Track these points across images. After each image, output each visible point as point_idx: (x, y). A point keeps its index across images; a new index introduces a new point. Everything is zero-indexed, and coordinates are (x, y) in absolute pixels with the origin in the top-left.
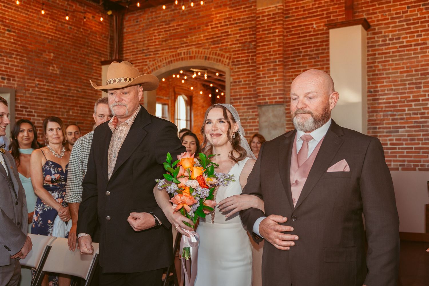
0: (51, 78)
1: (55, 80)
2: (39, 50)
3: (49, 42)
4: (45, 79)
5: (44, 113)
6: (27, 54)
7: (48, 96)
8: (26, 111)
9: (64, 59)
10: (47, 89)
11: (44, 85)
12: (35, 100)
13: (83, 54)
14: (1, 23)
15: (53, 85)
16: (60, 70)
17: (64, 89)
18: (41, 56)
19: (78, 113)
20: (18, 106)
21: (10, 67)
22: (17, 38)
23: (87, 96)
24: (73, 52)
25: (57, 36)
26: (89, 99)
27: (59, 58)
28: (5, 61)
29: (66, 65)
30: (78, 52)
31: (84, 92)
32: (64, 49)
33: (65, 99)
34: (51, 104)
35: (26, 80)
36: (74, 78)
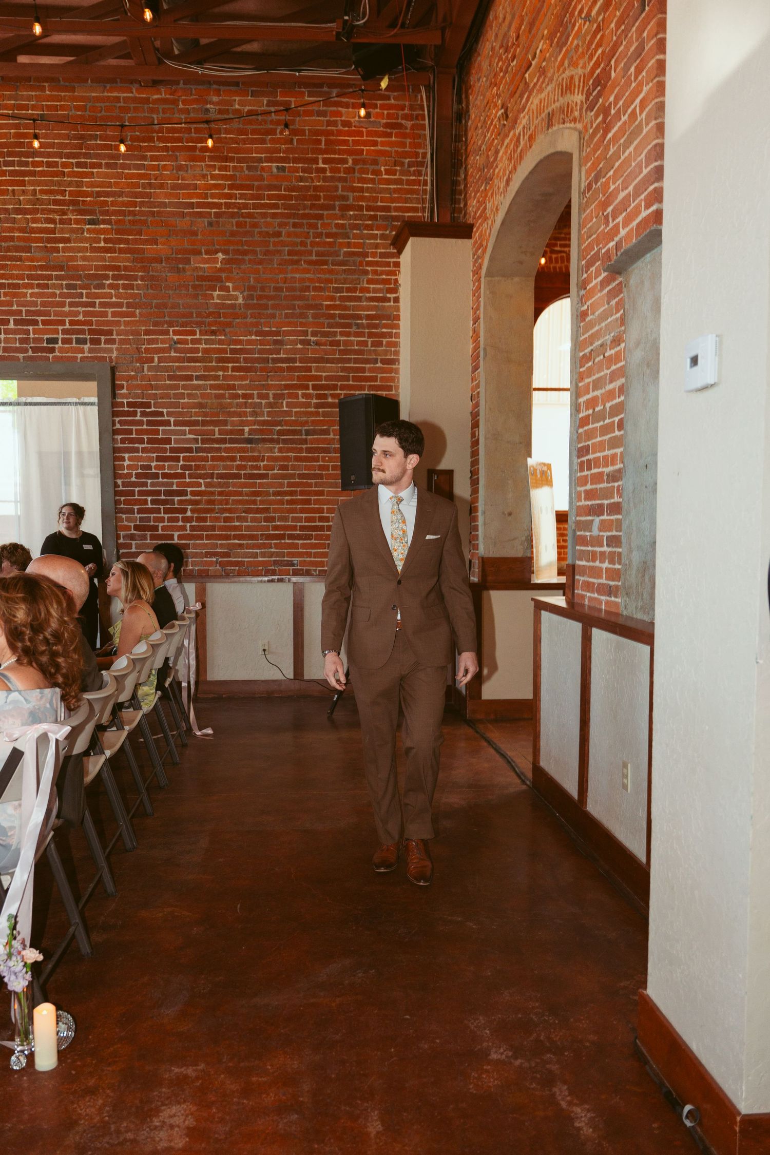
0: (219, 321)
1: (229, 325)
2: (179, 252)
3: (210, 224)
4: (200, 324)
5: (197, 414)
6: (143, 269)
7: (206, 369)
8: (144, 414)
9: (260, 262)
10: (206, 351)
11: (194, 341)
12: (168, 382)
13: (328, 235)
14: (71, 208)
15: (223, 337)
16: (246, 293)
17: (261, 343)
18: (187, 267)
19: (308, 405)
20: (122, 404)
21: (97, 309)
22: (116, 234)
23: (342, 352)
24: (289, 235)
25: (234, 203)
26: (349, 361)
27: (244, 260)
28: (84, 299)
29: (264, 276)
30: (308, 233)
31: (332, 343)
32: (260, 233)
33: (262, 369)
34: (219, 387)
35: (143, 337)
36: (294, 308)
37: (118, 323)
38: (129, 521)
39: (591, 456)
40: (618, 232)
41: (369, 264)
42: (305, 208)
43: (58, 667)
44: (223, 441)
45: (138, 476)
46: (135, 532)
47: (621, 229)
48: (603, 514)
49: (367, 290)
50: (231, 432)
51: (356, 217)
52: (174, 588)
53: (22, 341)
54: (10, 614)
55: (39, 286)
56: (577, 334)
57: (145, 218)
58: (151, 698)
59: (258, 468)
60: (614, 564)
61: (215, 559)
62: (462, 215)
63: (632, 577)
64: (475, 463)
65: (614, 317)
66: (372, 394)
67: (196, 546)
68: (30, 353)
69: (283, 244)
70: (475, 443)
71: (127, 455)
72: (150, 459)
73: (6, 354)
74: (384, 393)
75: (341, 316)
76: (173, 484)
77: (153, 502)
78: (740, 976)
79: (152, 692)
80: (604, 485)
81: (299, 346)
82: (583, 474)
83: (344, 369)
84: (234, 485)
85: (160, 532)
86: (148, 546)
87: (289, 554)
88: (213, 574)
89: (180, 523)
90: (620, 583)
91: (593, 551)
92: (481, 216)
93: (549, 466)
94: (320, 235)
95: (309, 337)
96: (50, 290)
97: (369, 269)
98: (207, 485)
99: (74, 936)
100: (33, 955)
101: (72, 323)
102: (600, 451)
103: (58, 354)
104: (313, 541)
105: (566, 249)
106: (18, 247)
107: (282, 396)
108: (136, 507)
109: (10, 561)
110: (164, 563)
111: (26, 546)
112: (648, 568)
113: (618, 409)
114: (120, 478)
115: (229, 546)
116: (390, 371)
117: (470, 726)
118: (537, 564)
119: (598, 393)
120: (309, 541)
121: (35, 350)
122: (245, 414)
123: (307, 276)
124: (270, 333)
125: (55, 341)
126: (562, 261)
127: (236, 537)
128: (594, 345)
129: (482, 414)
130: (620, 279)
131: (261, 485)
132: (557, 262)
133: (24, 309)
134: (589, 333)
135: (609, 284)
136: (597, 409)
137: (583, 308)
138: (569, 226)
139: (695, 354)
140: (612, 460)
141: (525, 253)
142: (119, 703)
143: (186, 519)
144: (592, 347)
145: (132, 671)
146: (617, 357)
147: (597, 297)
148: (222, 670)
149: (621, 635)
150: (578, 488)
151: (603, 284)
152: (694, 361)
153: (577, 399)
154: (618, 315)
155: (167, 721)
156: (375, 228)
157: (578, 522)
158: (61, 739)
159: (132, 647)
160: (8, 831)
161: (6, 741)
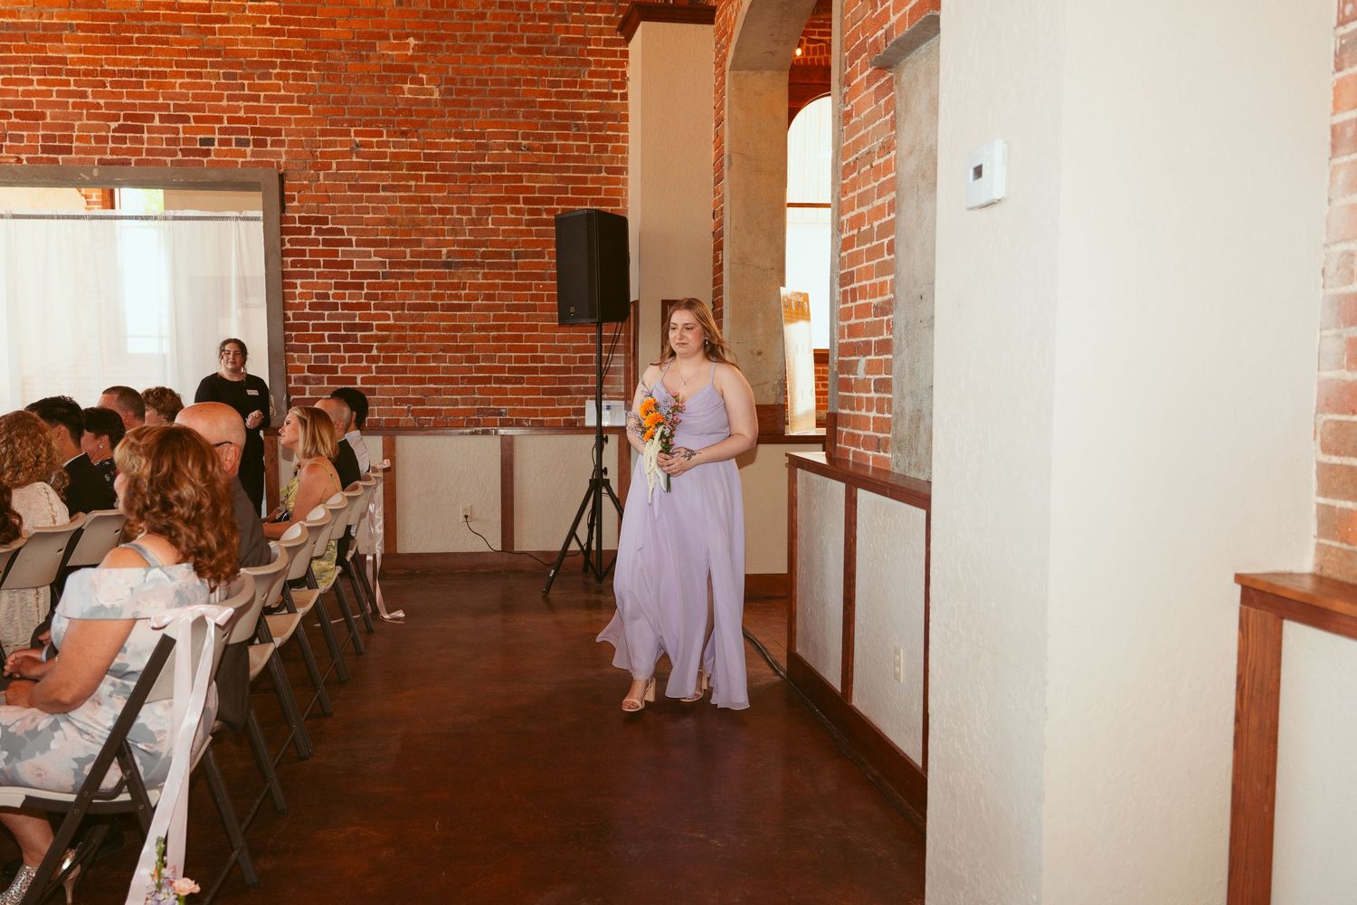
0: (410, 120)
1: (423, 124)
2: (361, 35)
3: (400, 3)
4: (387, 123)
5: (384, 232)
6: (319, 56)
7: (395, 178)
8: (319, 232)
9: (461, 49)
10: (394, 156)
11: (380, 144)
12: (349, 193)
13: (542, 18)
15: (416, 140)
16: (443, 87)
17: (462, 147)
18: (371, 54)
19: (518, 222)
20: (293, 219)
21: (262, 104)
22: (284, 13)
23: (559, 159)
24: (495, 17)
26: (567, 169)
27: (441, 47)
28: (246, 92)
29: (467, 66)
30: (519, 14)
31: (547, 148)
32: (460, 14)
33: (463, 179)
34: (411, 200)
35: (318, 138)
36: (500, 104)
37: (287, 121)
38: (303, 361)
39: (853, 285)
40: (888, 18)
41: (591, 53)
44: (416, 265)
45: (312, 306)
46: (309, 374)
47: (891, 15)
48: (870, 354)
49: (589, 85)
50: (426, 254)
52: (357, 442)
53: (170, 141)
55: (190, 75)
56: (839, 140)
58: (329, 574)
59: (458, 297)
60: (883, 413)
61: (406, 407)
63: (903, 429)
64: (718, 292)
65: (881, 120)
66: (596, 210)
67: (383, 391)
68: (180, 157)
69: (488, 27)
70: (718, 269)
71: (298, 282)
72: (328, 286)
73: (150, 158)
74: (609, 209)
75: (558, 116)
76: (354, 316)
77: (331, 338)
78: (1034, 897)
79: (331, 567)
80: (872, 319)
81: (508, 151)
82: (843, 306)
83: (561, 179)
84: (430, 318)
85: (340, 374)
86: (324, 391)
87: (496, 402)
88: (404, 425)
89: (364, 364)
90: (890, 436)
91: (858, 397)
93: (806, 296)
94: (532, 17)
95: (520, 141)
96: (204, 80)
97: (592, 59)
98: (397, 318)
99: (236, 862)
100: (188, 886)
101: (231, 120)
102: (866, 279)
103: (215, 158)
104: (525, 386)
105: (827, 38)
106: (165, 26)
107: (487, 212)
108: (310, 344)
109: (158, 410)
110: (346, 411)
111: (177, 391)
112: (921, 418)
113: (888, 229)
114: (291, 309)
115: (423, 391)
116: (617, 182)
118: (792, 413)
119: (863, 209)
120: (519, 386)
121: (185, 152)
122: (442, 233)
123: (518, 66)
124: (472, 135)
125: (210, 142)
126: (821, 53)
127: (432, 380)
128: (860, 153)
129: (726, 233)
130: (891, 74)
131: (462, 318)
132: (815, 54)
133: (172, 103)
134: (854, 139)
135: (877, 80)
136: (863, 229)
137: (846, 109)
138: (830, 10)
139: (979, 164)
140: (881, 290)
141: (777, 41)
142: (289, 582)
143: (371, 359)
144: (857, 155)
145: (306, 542)
146: (887, 168)
147: (862, 95)
148: (418, 539)
149: (891, 497)
150: (841, 323)
151: (871, 80)
152: (978, 172)
153: (839, 216)
154: (888, 117)
155: (349, 601)
156: (598, 10)
157: (841, 364)
158: (222, 624)
159: (308, 513)
160: (156, 735)
161: (154, 629)
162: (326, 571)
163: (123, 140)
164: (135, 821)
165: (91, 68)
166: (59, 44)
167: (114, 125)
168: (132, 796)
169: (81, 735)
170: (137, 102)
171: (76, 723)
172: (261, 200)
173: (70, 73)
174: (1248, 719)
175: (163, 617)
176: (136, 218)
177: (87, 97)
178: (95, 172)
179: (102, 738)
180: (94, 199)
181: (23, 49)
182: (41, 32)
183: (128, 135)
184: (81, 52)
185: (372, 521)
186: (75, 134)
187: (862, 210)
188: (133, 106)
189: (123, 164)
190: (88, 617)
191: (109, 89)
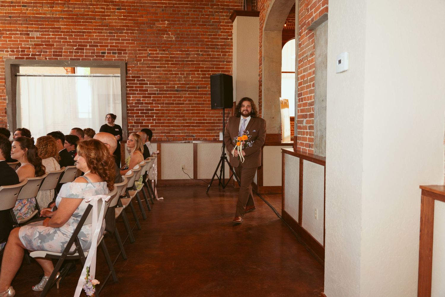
0: (166, 46)
1: (170, 48)
2: (151, 20)
3: (163, 10)
4: (158, 47)
5: (157, 81)
6: (138, 27)
7: (161, 64)
8: (138, 80)
9: (181, 25)
10: (161, 57)
11: (156, 54)
12: (147, 69)
13: (206, 15)
14: (111, 4)
15: (167, 52)
16: (176, 36)
17: (182, 54)
18: (154, 26)
19: (199, 77)
20: (130, 77)
21: (120, 41)
22: (127, 14)
23: (211, 58)
24: (192, 15)
25: (172, 3)
26: (214, 61)
27: (175, 24)
28: (116, 38)
29: (183, 30)
30: (199, 14)
31: (208, 55)
32: (181, 14)
33: (182, 64)
34: (166, 71)
35: (137, 52)
36: (194, 42)
37: (128, 47)
38: (133, 120)
39: (303, 97)
41: (221, 26)
42: (198, 5)
43: (106, 174)
44: (167, 91)
45: (136, 103)
46: (135, 124)
48: (307, 118)
49: (221, 35)
50: (170, 87)
51: (216, 8)
52: (149, 145)
53: (92, 53)
54: (89, 154)
55: (98, 32)
57: (138, 8)
58: (140, 186)
59: (180, 101)
60: (311, 136)
61: (164, 134)
62: (255, 8)
63: (317, 141)
64: (260, 99)
66: (223, 74)
67: (157, 130)
68: (95, 57)
69: (190, 18)
70: (260, 92)
71: (131, 96)
72: (140, 97)
73: (86, 58)
74: (227, 73)
75: (211, 45)
76: (149, 106)
77: (141, 113)
79: (141, 184)
80: (308, 107)
81: (196, 56)
82: (300, 103)
83: (212, 64)
84: (172, 107)
85: (144, 124)
86: (139, 129)
87: (192, 133)
88: (164, 140)
89: (151, 121)
90: (313, 143)
91: (303, 131)
92: (262, 9)
93: (287, 100)
94: (203, 15)
95: (199, 53)
96: (103, 34)
97: (222, 27)
98: (161, 107)
99: (111, 275)
100: (96, 282)
101: (111, 46)
102: (306, 95)
103: (106, 58)
104: (201, 128)
105: (294, 21)
106: (91, 18)
107: (189, 74)
108: (135, 115)
109: (88, 135)
110: (145, 136)
112: (323, 138)
113: (313, 79)
114: (129, 104)
115: (170, 130)
116: (229, 65)
117: (259, 196)
118: (283, 136)
120: (199, 128)
121: (97, 56)
122: (176, 81)
123: (199, 30)
124: (185, 51)
125: (104, 53)
126: (292, 26)
127: (172, 126)
129: (263, 81)
131: (181, 107)
132: (290, 26)
133: (93, 41)
134: (302, 51)
135: (309, 34)
136: (305, 79)
137: (300, 43)
138: (294, 12)
139: (339, 59)
140: (310, 98)
141: (279, 22)
142: (128, 188)
143: (154, 120)
144: (303, 57)
145: (133, 176)
146: (312, 61)
147: (305, 38)
148: (167, 176)
149: (314, 162)
150: (298, 109)
151: (307, 34)
152: (340, 62)
153: (297, 76)
154: (313, 45)
155: (146, 195)
156: (223, 13)
157: (298, 121)
158: (107, 201)
159: (134, 167)
160: (87, 235)
161: (86, 202)
162: (139, 185)
163: (78, 52)
164: (80, 262)
165: (68, 30)
166: (58, 23)
167: (75, 48)
168: (79, 254)
169: (63, 235)
170: (82, 41)
171: (62, 231)
172: (120, 70)
173: (62, 32)
174: (424, 231)
175: (89, 199)
176: (82, 76)
177: (67, 39)
178: (69, 62)
179: (70, 236)
180: (69, 71)
181: (47, 25)
182: (53, 19)
183: (79, 51)
184: (65, 25)
185: (153, 169)
186: (63, 51)
187: (305, 74)
188: (81, 42)
189: (78, 60)
190: (68, 197)
191: (74, 37)
